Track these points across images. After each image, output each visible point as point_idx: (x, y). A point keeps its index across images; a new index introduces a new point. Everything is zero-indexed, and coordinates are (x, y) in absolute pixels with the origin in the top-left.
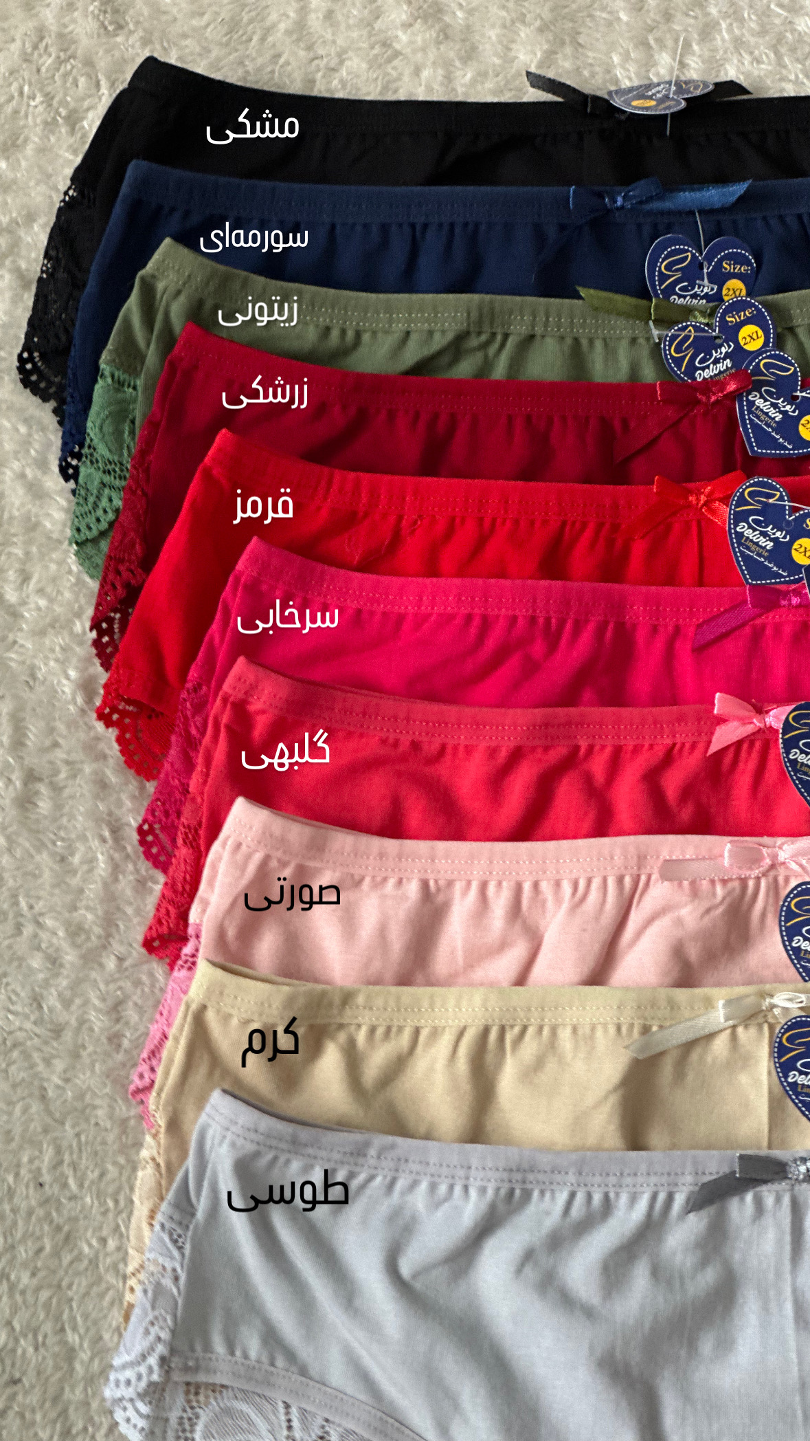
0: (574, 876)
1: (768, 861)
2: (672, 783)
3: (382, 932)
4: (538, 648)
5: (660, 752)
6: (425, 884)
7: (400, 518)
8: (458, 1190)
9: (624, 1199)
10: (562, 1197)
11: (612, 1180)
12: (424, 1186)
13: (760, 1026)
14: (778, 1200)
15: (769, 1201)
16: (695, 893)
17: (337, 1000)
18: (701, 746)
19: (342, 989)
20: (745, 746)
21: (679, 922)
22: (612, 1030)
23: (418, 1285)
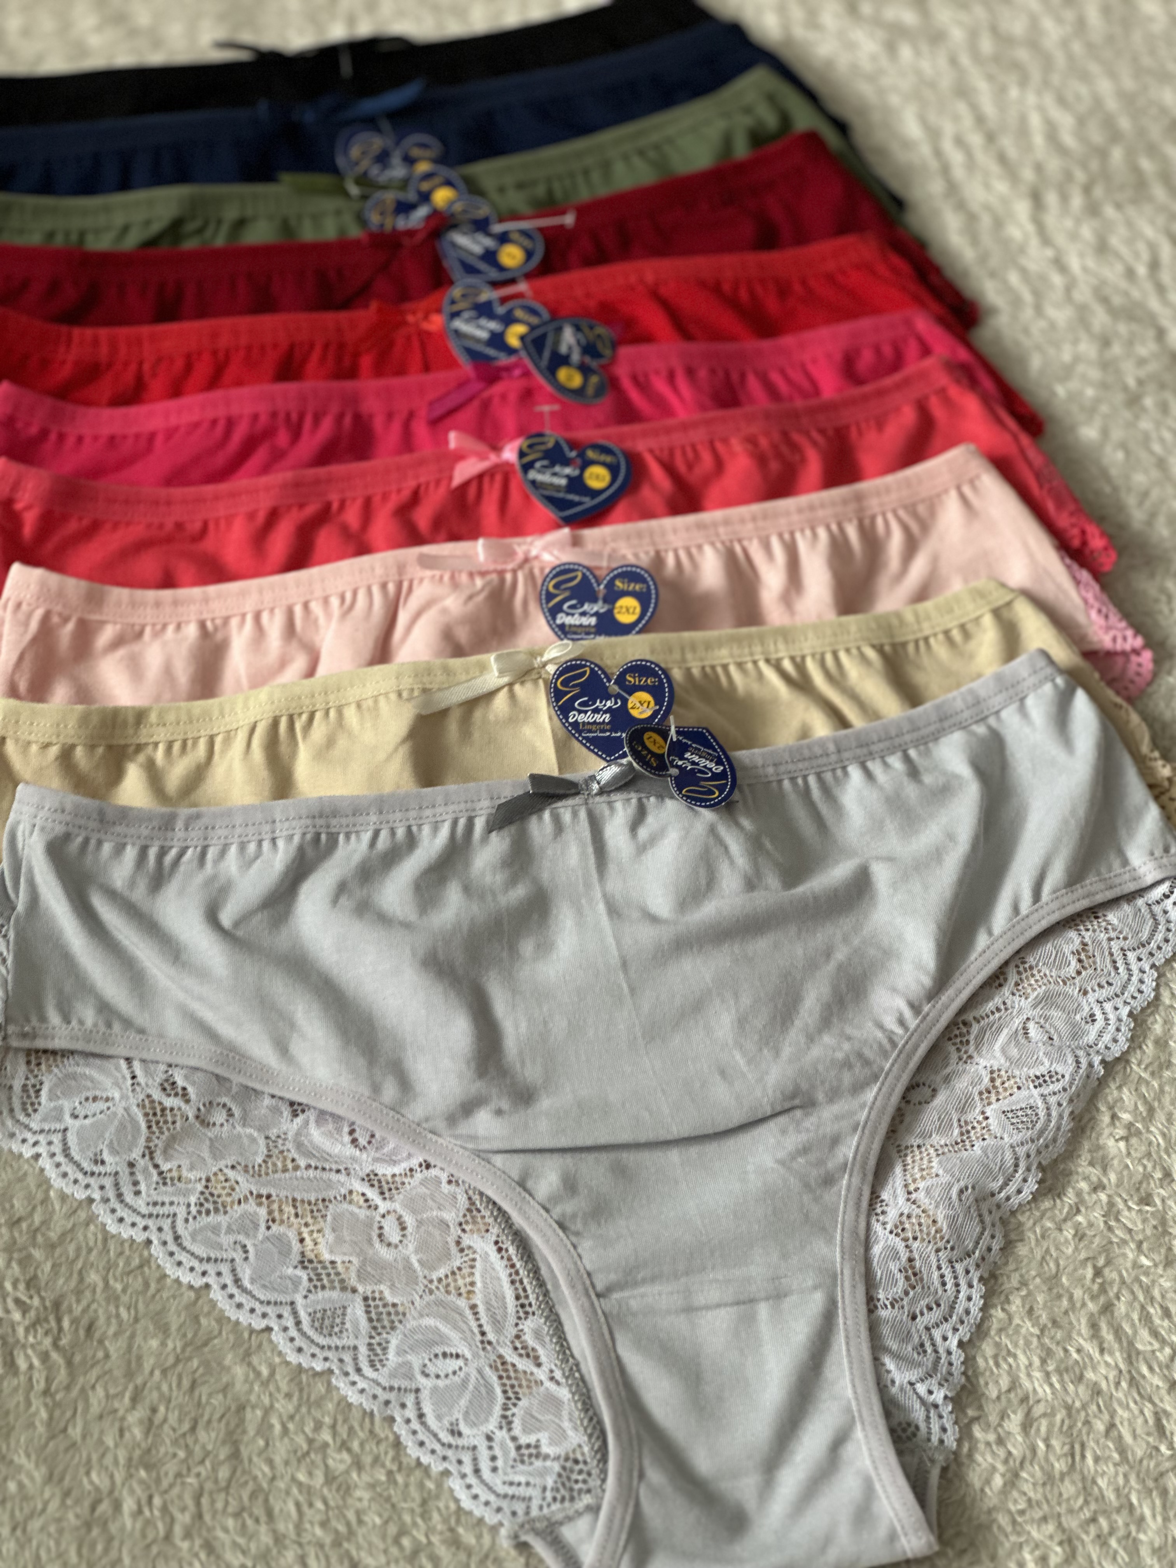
0: (340, 589)
1: (520, 556)
2: (423, 517)
3: (168, 670)
4: (283, 438)
5: (406, 494)
6: (202, 625)
7: (140, 364)
8: (266, 845)
9: (426, 830)
10: (367, 837)
11: (412, 814)
12: (233, 850)
13: (535, 681)
14: (575, 814)
15: (566, 817)
16: (455, 585)
17: (131, 720)
18: (444, 484)
19: (133, 708)
20: (486, 480)
21: (445, 611)
22: (393, 697)
23: (240, 933)
